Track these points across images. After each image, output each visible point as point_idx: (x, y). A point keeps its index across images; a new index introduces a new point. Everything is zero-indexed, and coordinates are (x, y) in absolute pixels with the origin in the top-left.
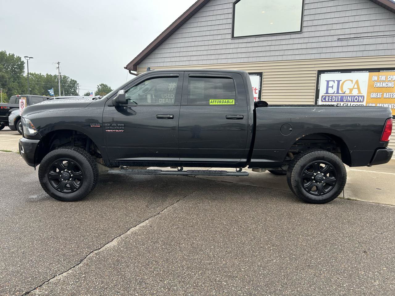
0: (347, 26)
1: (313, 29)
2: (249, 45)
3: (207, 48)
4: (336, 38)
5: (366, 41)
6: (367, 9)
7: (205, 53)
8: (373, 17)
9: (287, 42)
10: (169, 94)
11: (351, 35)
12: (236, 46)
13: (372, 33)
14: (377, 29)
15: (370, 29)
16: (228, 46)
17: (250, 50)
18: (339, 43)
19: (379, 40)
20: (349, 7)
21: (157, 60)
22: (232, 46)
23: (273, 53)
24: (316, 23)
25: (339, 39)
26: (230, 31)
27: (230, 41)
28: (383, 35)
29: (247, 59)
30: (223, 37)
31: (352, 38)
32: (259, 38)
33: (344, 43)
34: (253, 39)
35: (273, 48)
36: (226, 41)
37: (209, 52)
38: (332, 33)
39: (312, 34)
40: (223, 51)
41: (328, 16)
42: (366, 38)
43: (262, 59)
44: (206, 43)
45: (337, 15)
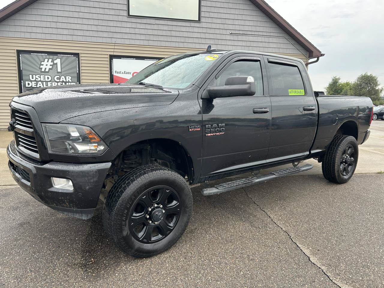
0: (236, 22)
1: (210, 20)
2: (149, 27)
3: (96, 22)
4: (229, 32)
5: (251, 38)
6: (251, 11)
7: (94, 28)
8: (255, 18)
9: (187, 29)
10: (42, 76)
11: (240, 31)
12: (134, 25)
13: (259, 32)
14: (258, 29)
15: (253, 29)
16: (124, 25)
17: (150, 32)
18: (231, 38)
19: (260, 39)
20: (238, 6)
21: (18, 29)
22: (129, 25)
23: (174, 39)
24: (212, 15)
25: (231, 33)
26: (125, 8)
27: (126, 19)
28: (262, 35)
29: (147, 42)
30: (117, 12)
31: (241, 34)
32: (159, 20)
33: (235, 38)
34: (152, 21)
35: (174, 33)
36: (120, 18)
37: (100, 28)
38: (226, 27)
39: (209, 26)
40: (118, 30)
41: (221, 11)
42: (251, 35)
43: (163, 44)
44: (95, 16)
45: (229, 11)
